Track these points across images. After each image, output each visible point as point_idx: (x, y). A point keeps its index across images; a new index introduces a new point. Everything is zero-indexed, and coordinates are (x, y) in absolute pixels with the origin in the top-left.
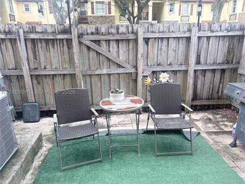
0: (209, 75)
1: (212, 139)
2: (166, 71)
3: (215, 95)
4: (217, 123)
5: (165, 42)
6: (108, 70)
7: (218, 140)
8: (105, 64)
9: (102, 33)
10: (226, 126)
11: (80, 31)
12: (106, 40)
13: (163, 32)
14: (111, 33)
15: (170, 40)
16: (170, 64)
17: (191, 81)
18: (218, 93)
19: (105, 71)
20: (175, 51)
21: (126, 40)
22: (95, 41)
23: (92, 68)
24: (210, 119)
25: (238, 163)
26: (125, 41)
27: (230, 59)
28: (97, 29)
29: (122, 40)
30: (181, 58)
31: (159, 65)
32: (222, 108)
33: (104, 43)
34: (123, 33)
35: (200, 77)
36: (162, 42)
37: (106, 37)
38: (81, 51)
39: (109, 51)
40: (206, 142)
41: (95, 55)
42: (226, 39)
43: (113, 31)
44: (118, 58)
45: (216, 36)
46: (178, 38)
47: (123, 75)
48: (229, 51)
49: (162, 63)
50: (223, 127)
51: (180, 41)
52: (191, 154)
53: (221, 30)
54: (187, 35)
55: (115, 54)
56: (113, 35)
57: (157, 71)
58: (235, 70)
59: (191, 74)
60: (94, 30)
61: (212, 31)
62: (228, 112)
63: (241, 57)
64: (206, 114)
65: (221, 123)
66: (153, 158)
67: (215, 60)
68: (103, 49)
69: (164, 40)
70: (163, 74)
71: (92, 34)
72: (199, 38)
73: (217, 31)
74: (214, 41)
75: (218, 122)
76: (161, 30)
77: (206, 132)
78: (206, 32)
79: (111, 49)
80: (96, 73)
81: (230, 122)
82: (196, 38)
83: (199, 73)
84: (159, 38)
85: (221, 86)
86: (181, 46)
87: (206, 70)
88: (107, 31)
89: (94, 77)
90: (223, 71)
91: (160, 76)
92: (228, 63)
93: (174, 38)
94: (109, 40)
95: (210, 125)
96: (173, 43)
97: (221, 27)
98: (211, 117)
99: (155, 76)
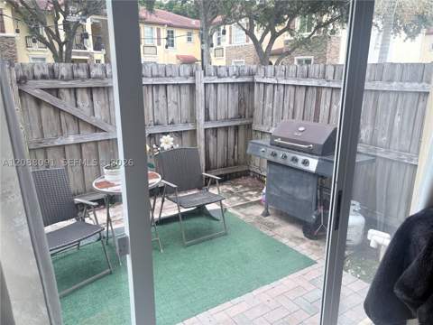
0: (221, 134)
1: (242, 213)
2: (168, 133)
3: (231, 162)
4: (240, 195)
5: (162, 91)
6: (78, 136)
7: (248, 213)
8: (71, 126)
9: (62, 77)
10: (251, 196)
11: (20, 73)
12: (70, 89)
13: (158, 76)
14: (78, 77)
15: (168, 87)
16: (172, 123)
17: (201, 144)
18: (233, 157)
19: (71, 139)
20: (176, 103)
21: (104, 88)
22: (49, 90)
23: (48, 136)
24: (231, 192)
25: (276, 231)
26: (102, 90)
27: (242, 112)
28: (52, 69)
29: (98, 88)
30: (186, 113)
31: (156, 124)
32: (240, 177)
33: (66, 93)
34: (97, 77)
35: (212, 137)
36: (157, 91)
37: (69, 83)
38: (24, 107)
39: (77, 106)
40: (237, 218)
41: (52, 112)
42: (236, 87)
43: (82, 73)
44: (92, 117)
45: (224, 83)
46: (179, 85)
47: (103, 143)
48: (240, 102)
49: (160, 121)
50: (248, 198)
51: (182, 90)
52: (226, 234)
53: (228, 75)
54: (190, 81)
55: (87, 111)
56: (83, 79)
57: (155, 134)
58: (249, 126)
59: (201, 134)
60: (46, 72)
61: (219, 77)
62: (248, 180)
63: (253, 110)
64: (225, 187)
65: (245, 194)
66: (182, 250)
67: (227, 114)
68: (66, 102)
69: (161, 87)
70: (164, 137)
71: (43, 77)
72: (205, 85)
73: (224, 77)
74: (223, 89)
75: (241, 193)
76: (155, 73)
77: (233, 207)
78: (213, 78)
79: (79, 103)
80: (57, 144)
81: (253, 191)
82: (203, 86)
83: (209, 133)
84: (153, 85)
85: (236, 147)
86: (183, 96)
87: (217, 128)
88: (70, 73)
89: (52, 150)
90: (237, 128)
91: (162, 140)
92: (241, 117)
93: (174, 85)
94: (75, 89)
95: (234, 198)
96: (172, 93)
97: (228, 71)
98: (231, 189)
99: (152, 140)
